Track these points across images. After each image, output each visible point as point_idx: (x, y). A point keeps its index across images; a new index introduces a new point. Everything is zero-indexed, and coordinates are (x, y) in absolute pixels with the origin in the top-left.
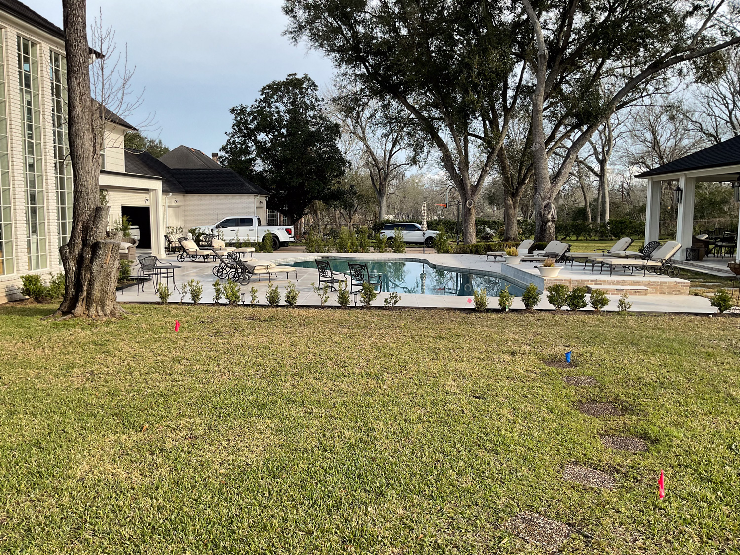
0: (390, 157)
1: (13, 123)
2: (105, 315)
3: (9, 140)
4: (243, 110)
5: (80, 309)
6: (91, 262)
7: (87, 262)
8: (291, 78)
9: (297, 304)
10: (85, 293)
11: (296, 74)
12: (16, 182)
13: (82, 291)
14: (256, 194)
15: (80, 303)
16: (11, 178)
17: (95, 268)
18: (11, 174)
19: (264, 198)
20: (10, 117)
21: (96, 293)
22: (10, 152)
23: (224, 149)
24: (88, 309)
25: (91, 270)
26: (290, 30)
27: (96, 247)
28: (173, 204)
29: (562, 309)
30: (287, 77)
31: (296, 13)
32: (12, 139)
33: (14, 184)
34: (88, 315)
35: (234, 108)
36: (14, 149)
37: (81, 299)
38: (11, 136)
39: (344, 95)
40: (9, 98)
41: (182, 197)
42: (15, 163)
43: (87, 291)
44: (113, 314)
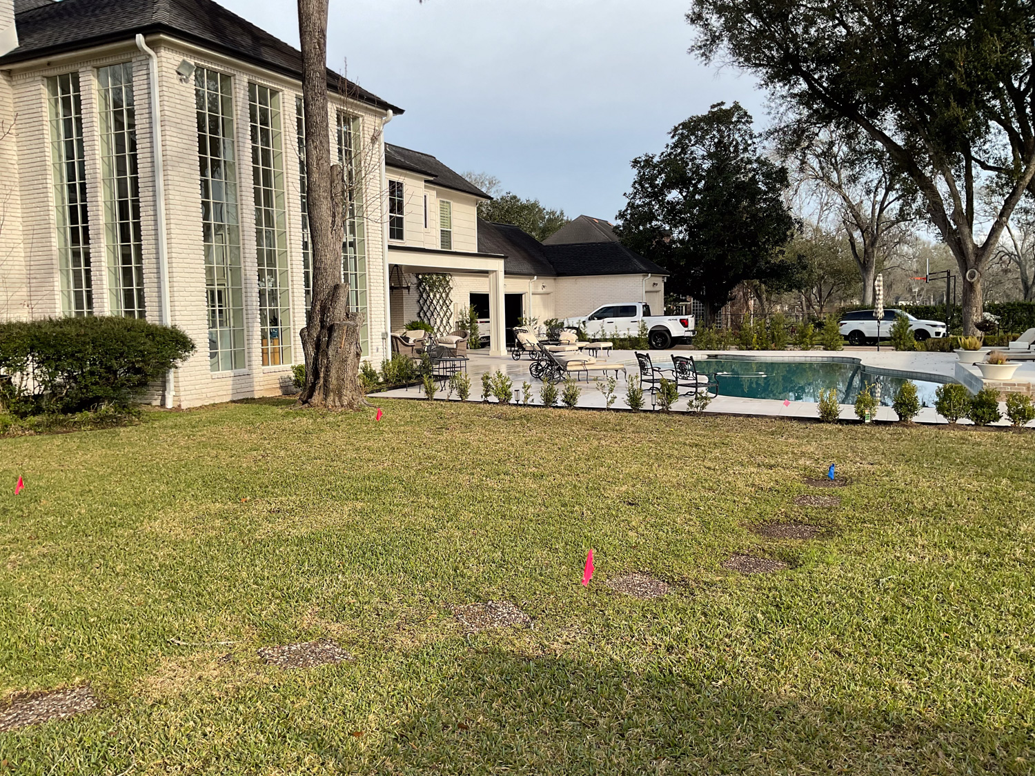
0: (882, 210)
1: (290, 196)
2: (342, 406)
3: (287, 216)
4: (648, 162)
5: (317, 398)
6: (327, 347)
7: (323, 346)
8: (716, 109)
9: (578, 405)
10: (322, 381)
11: (723, 103)
12: (294, 262)
13: (319, 378)
14: (645, 273)
15: (317, 392)
16: (289, 258)
17: (330, 353)
18: (289, 254)
19: (661, 279)
20: (288, 190)
21: (333, 381)
22: (288, 230)
23: (621, 215)
24: (325, 399)
25: (327, 354)
26: (699, 44)
27: (331, 329)
28: (540, 290)
29: (957, 422)
30: (709, 109)
31: (707, 20)
32: (289, 215)
33: (292, 265)
34: (325, 406)
35: (635, 159)
36: (292, 225)
37: (317, 387)
38: (289, 211)
39: (783, 125)
40: (287, 169)
41: (553, 281)
42: (292, 242)
43: (324, 378)
44: (350, 405)
